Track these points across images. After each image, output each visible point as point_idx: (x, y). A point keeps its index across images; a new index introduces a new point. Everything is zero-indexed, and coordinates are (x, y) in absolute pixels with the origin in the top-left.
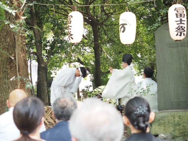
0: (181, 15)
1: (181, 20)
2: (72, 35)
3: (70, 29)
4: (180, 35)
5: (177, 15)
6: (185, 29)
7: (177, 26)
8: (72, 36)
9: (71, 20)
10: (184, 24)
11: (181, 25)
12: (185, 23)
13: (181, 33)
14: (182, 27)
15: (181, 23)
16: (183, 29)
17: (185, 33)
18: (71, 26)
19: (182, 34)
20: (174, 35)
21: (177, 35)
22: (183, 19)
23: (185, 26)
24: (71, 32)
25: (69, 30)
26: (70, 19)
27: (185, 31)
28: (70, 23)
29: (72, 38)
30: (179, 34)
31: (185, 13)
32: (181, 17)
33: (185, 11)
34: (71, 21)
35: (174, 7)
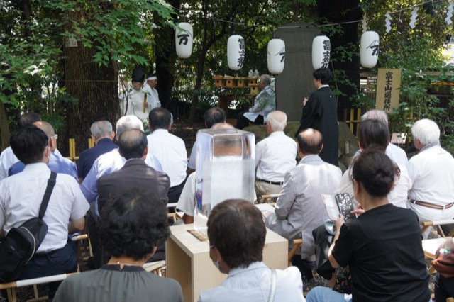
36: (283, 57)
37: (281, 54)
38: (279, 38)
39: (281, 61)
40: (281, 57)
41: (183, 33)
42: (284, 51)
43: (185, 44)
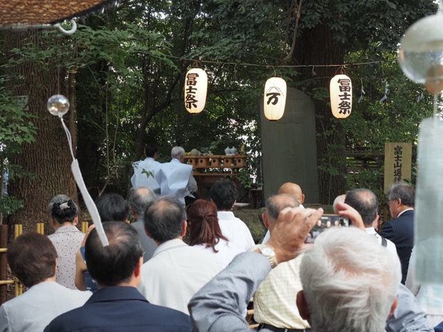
0: (346, 88)
1: (346, 95)
2: (195, 101)
3: (194, 93)
4: (345, 113)
5: (340, 88)
6: (351, 106)
7: (341, 101)
8: (196, 103)
9: (196, 80)
10: (349, 99)
11: (345, 100)
12: (351, 97)
13: (345, 110)
14: (346, 102)
15: (346, 98)
16: (348, 106)
17: (350, 110)
18: (196, 89)
19: (347, 112)
20: (336, 112)
21: (340, 112)
22: (348, 93)
23: (350, 101)
24: (194, 96)
25: (192, 94)
26: (195, 78)
27: (350, 108)
28: (195, 84)
29: (195, 106)
30: (343, 111)
31: (351, 85)
32: (346, 90)
33: (350, 83)
34: (195, 82)
35: (337, 77)
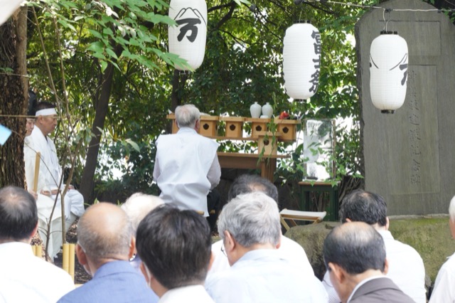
36: (405, 74)
37: (402, 67)
38: (396, 33)
39: (403, 83)
40: (400, 74)
41: (189, 15)
42: (407, 62)
43: (192, 39)
